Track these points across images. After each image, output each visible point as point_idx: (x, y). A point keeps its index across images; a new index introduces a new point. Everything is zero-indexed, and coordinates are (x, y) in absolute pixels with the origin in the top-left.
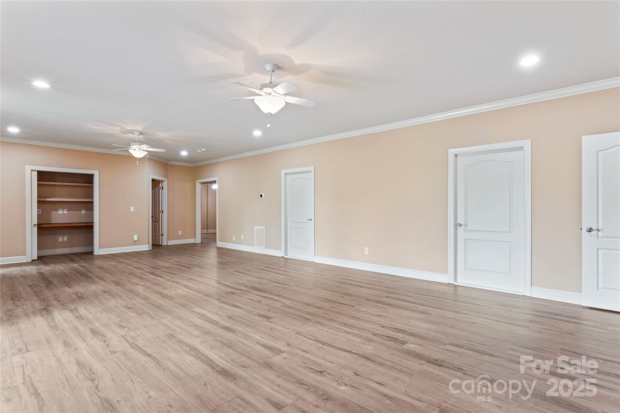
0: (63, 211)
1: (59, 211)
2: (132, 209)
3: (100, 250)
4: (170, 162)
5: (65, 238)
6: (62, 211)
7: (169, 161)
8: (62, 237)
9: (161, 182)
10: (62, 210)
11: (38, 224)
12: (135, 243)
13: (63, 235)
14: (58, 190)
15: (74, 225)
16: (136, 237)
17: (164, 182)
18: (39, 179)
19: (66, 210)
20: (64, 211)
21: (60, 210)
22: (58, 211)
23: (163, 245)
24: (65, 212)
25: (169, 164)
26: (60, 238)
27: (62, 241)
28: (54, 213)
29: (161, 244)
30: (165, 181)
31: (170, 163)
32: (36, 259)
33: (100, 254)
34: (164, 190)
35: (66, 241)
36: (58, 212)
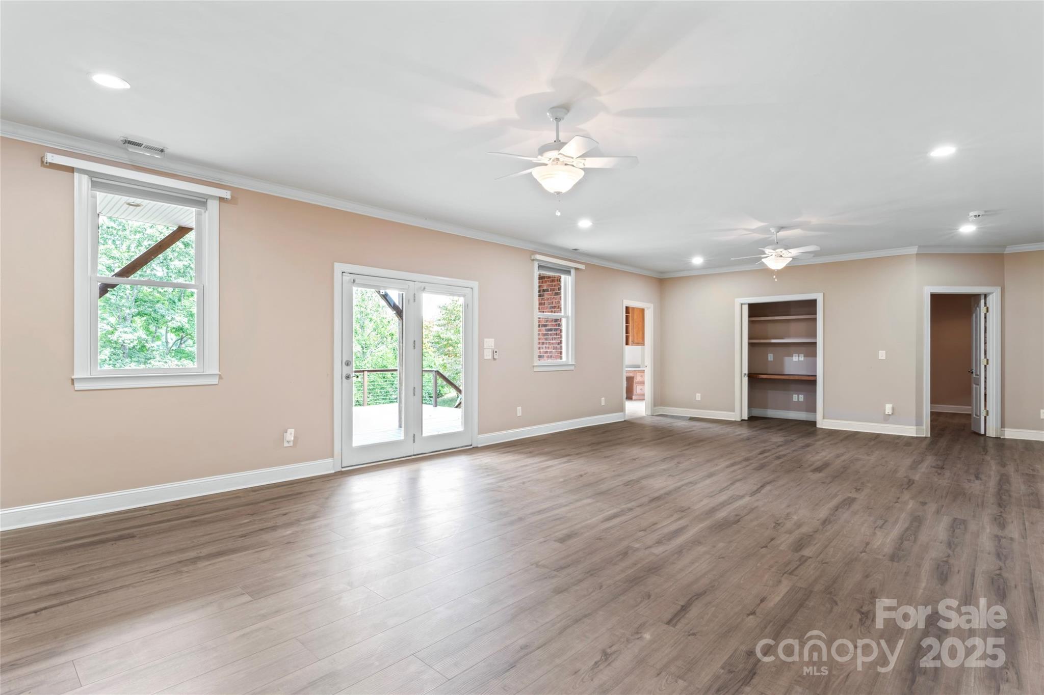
0: (799, 356)
1: (794, 357)
2: (882, 355)
3: (825, 420)
4: (1007, 249)
5: (802, 398)
6: (797, 358)
7: (1005, 247)
8: (796, 395)
9: (983, 297)
10: (797, 355)
11: (748, 374)
12: (886, 419)
13: (798, 392)
14: (793, 327)
15: (797, 378)
16: (888, 408)
17: (991, 296)
18: (751, 315)
19: (803, 355)
20: (800, 358)
21: (794, 355)
22: (792, 356)
23: (987, 435)
24: (802, 358)
25: (1005, 253)
26: (794, 395)
27: (796, 400)
28: (787, 359)
29: (983, 432)
30: (992, 293)
31: (1009, 250)
32: (747, 419)
33: (824, 427)
34: (991, 314)
35: (802, 402)
36: (792, 359)
